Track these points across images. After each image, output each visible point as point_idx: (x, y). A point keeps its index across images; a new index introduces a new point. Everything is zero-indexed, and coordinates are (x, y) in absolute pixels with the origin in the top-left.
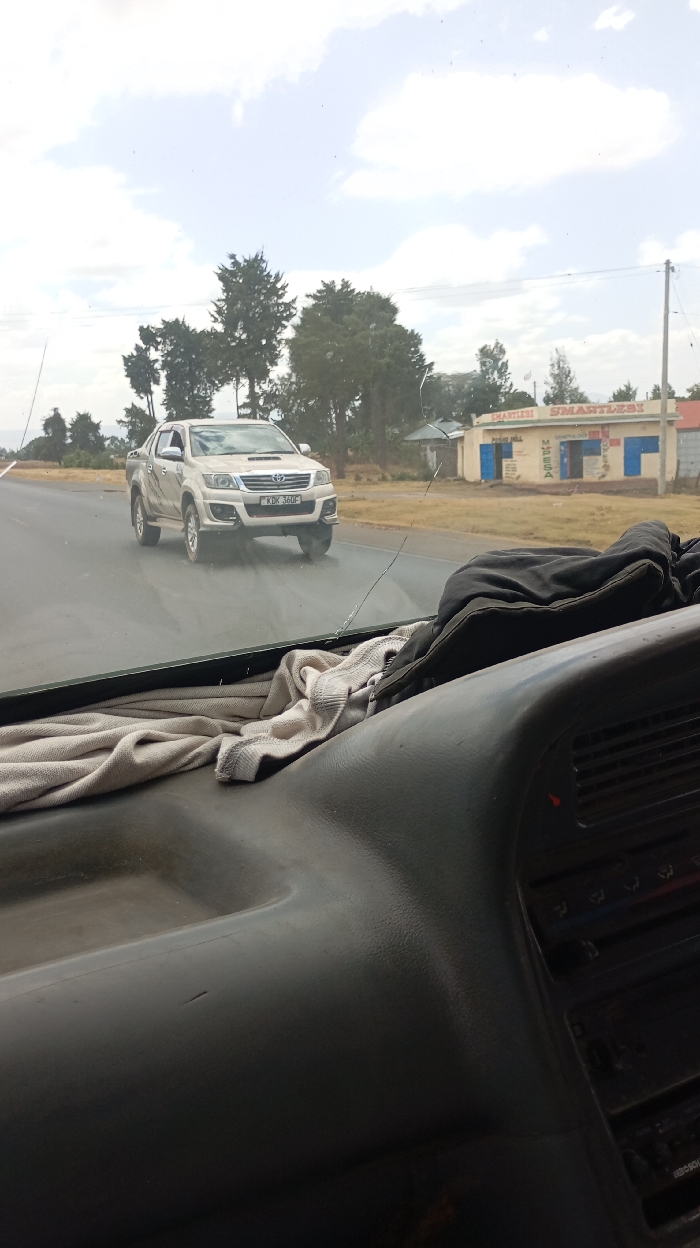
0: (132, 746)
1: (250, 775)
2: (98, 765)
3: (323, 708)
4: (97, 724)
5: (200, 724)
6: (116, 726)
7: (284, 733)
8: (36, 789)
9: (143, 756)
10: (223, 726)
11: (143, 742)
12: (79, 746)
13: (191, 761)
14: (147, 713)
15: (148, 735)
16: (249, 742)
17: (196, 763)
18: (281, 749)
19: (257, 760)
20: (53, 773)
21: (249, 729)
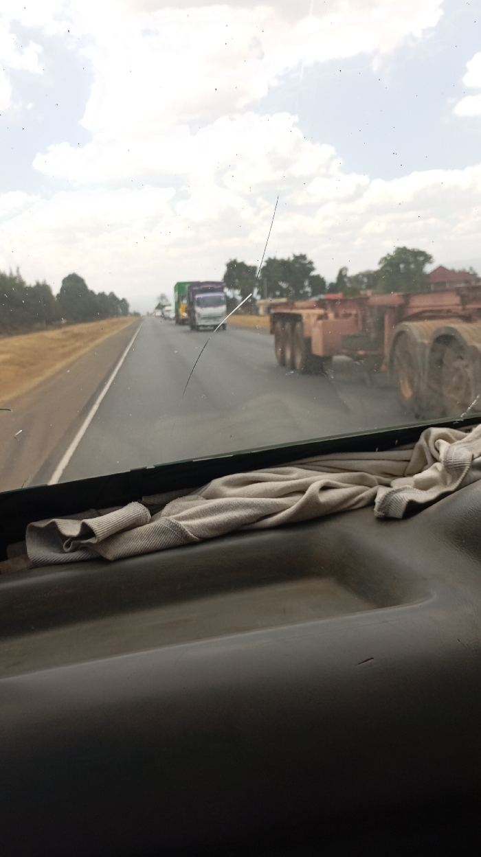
0: (318, 490)
1: (399, 514)
2: (296, 502)
3: (453, 469)
4: (295, 475)
5: (363, 478)
6: (307, 476)
7: (424, 486)
8: (256, 516)
9: (325, 497)
10: (378, 480)
11: (325, 488)
12: (283, 489)
13: (357, 503)
14: (327, 469)
15: (328, 483)
16: (399, 491)
17: (360, 505)
18: (422, 497)
19: (404, 504)
20: (266, 506)
21: (397, 483)
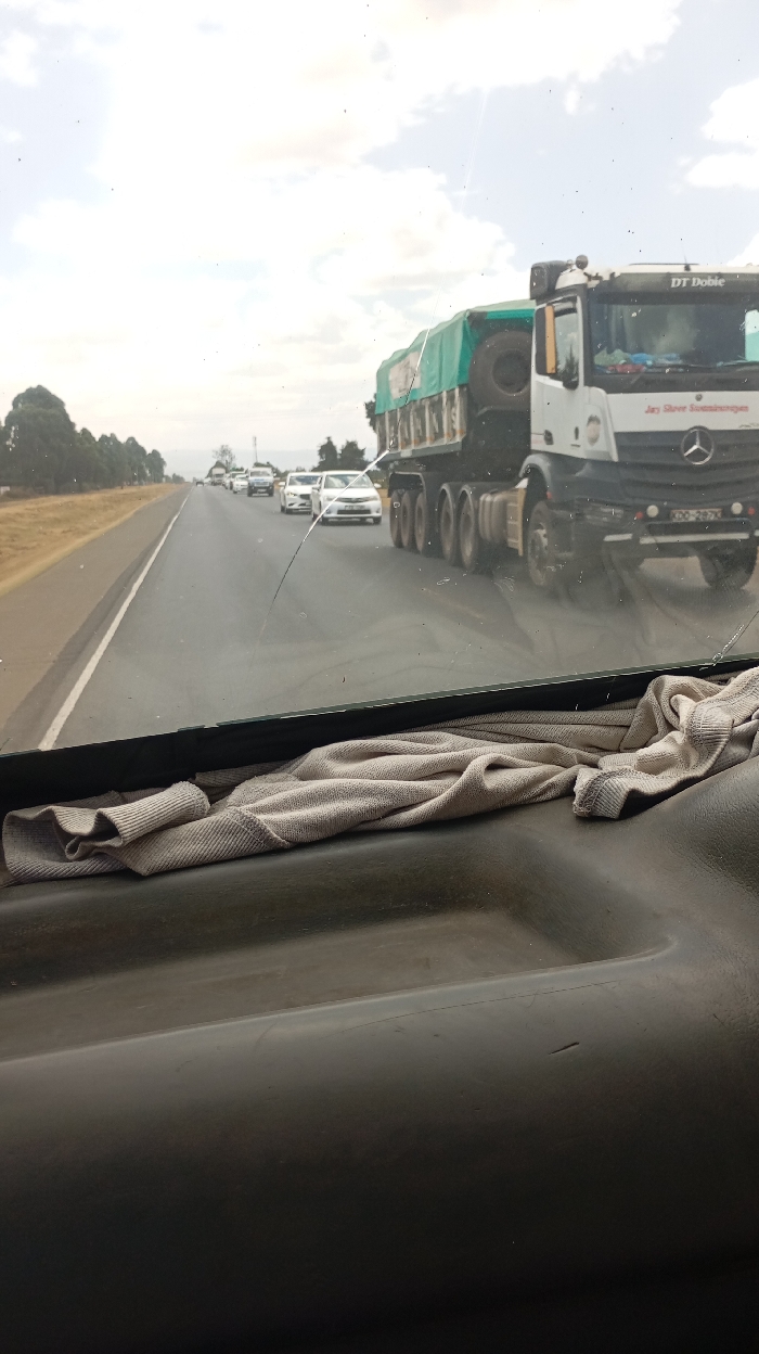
0: (483, 770)
1: (615, 812)
2: (446, 789)
3: (701, 741)
4: (445, 744)
5: (554, 752)
6: (465, 747)
7: (654, 767)
8: (381, 808)
9: (493, 781)
10: (579, 756)
11: (494, 767)
12: (425, 767)
13: (544, 791)
14: (494, 736)
15: (499, 759)
16: (612, 774)
17: (550, 795)
18: (651, 785)
19: (623, 795)
20: (399, 792)
21: (609, 762)
